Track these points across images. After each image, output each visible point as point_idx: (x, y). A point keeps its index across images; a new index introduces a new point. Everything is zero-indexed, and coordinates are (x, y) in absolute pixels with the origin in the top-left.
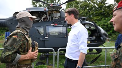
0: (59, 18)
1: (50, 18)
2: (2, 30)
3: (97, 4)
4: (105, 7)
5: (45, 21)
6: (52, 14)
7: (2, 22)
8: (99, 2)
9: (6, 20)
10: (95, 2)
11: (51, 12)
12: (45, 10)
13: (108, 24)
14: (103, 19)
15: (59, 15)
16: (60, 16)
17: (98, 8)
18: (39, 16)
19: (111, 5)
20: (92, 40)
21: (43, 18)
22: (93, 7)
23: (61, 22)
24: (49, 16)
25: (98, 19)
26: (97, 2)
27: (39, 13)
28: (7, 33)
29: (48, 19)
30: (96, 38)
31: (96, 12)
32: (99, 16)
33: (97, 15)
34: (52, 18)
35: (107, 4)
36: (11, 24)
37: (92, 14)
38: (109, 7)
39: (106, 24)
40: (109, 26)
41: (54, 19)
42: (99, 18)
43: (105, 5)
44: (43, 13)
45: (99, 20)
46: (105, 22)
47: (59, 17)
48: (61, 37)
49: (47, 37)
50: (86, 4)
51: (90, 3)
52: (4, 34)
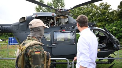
0: (66, 24)
1: (57, 24)
2: (5, 36)
3: (100, 10)
4: (109, 13)
5: (52, 27)
6: (59, 20)
7: (7, 27)
8: (102, 8)
9: (12, 26)
10: (97, 9)
11: (58, 17)
12: (53, 15)
13: (113, 30)
14: (107, 25)
15: (66, 20)
16: (68, 22)
17: (102, 14)
18: (46, 22)
19: (115, 11)
20: (102, 47)
21: (50, 23)
22: (96, 13)
23: (69, 28)
24: (57, 21)
25: (101, 25)
26: (100, 8)
27: (46, 18)
28: (11, 39)
29: (56, 24)
30: (106, 46)
31: (100, 18)
32: (103, 22)
33: (100, 21)
34: (60, 24)
35: (110, 10)
36: (17, 29)
37: (96, 20)
38: (112, 13)
39: (111, 30)
40: (114, 32)
41: (61, 24)
42: (103, 23)
43: (108, 11)
44: (50, 18)
45: (103, 26)
46: (110, 28)
47: (66, 22)
48: (69, 44)
49: (54, 43)
50: (89, 10)
51: (93, 9)
52: (7, 39)
